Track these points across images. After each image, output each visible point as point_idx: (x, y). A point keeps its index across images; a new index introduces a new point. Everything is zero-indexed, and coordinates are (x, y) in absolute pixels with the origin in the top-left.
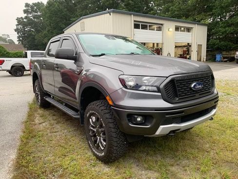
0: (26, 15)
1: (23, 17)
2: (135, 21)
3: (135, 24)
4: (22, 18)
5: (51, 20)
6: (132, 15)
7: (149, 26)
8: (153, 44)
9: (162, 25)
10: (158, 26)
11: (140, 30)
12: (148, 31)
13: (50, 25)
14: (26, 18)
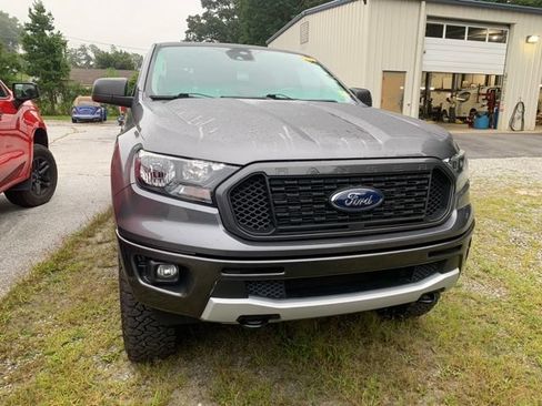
0: (205, 10)
1: (201, 15)
2: (429, 18)
3: (428, 26)
4: (197, 17)
5: (251, 19)
6: (424, 3)
7: (470, 29)
8: (488, 77)
9: (509, 25)
10: (498, 29)
11: (443, 40)
12: (465, 42)
13: (248, 31)
14: (206, 16)
